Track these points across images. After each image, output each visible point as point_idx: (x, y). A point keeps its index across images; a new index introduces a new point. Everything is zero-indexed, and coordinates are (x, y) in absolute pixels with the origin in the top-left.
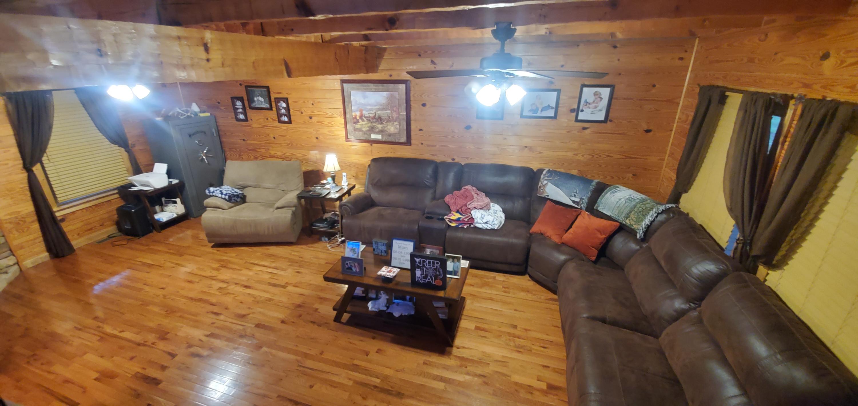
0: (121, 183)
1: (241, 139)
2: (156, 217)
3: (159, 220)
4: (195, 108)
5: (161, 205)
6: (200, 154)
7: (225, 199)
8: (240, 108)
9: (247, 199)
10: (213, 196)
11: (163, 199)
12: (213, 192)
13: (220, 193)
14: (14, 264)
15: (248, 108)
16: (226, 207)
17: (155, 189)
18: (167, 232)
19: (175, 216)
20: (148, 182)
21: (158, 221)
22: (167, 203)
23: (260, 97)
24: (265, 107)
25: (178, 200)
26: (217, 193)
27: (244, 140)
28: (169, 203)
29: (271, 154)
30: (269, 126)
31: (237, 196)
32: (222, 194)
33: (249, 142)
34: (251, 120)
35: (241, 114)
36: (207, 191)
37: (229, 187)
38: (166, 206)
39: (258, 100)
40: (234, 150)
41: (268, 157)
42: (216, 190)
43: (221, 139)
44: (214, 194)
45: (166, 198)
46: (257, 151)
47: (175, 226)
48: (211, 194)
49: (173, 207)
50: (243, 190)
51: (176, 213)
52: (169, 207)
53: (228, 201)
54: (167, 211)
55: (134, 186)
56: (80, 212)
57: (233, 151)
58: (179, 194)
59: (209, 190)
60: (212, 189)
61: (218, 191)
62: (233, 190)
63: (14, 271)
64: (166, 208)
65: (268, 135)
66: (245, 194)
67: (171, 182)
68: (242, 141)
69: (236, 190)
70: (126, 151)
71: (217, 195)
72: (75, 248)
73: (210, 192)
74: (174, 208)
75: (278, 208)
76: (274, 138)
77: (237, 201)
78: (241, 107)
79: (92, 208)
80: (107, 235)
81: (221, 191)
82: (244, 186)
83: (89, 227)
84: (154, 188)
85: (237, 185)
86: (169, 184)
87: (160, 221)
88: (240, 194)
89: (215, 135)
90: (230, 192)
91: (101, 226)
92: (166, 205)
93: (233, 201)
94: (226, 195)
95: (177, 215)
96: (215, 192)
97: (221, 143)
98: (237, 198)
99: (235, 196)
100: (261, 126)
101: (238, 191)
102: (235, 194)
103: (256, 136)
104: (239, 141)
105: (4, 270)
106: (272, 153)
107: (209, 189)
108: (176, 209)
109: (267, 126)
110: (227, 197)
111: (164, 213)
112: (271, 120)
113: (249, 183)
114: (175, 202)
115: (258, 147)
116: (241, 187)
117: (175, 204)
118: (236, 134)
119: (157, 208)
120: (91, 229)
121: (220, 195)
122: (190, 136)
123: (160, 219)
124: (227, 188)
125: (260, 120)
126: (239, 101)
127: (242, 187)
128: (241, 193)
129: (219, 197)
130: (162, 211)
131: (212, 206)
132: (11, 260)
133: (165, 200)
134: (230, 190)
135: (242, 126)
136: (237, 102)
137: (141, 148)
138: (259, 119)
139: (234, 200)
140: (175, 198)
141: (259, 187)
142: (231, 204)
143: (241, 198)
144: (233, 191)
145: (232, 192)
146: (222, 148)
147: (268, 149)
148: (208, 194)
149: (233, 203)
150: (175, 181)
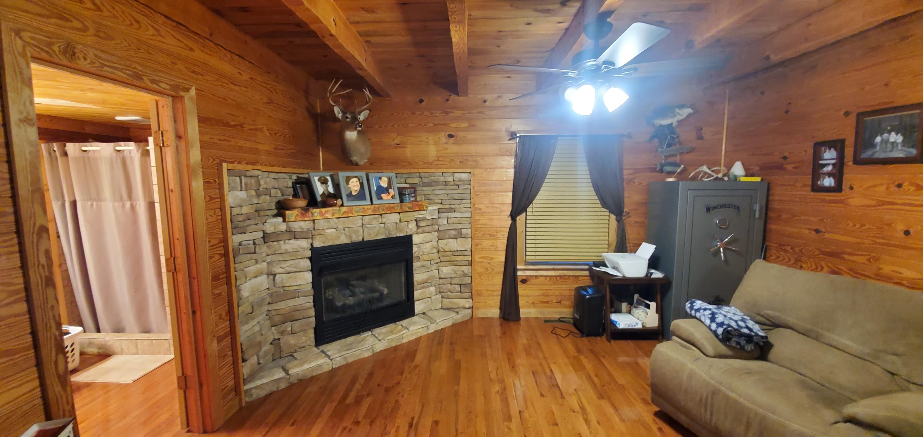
0: (596, 258)
1: (809, 229)
2: (614, 317)
3: (615, 323)
4: (738, 169)
5: (631, 303)
6: (715, 243)
7: (715, 332)
8: (829, 164)
9: (772, 354)
10: (695, 317)
11: (636, 296)
12: (698, 310)
13: (710, 316)
14: (469, 308)
15: (851, 164)
16: (710, 350)
17: (623, 276)
18: (617, 345)
19: (640, 326)
20: (618, 264)
21: (613, 323)
22: (639, 303)
23: (893, 134)
24: (901, 155)
25: (653, 305)
26: (704, 315)
27: (817, 231)
28: (641, 304)
29: (881, 271)
30: (900, 202)
31: (749, 338)
32: (713, 319)
33: (826, 235)
34: (851, 188)
35: (827, 177)
36: (688, 305)
37: (738, 312)
38: (636, 307)
39: (885, 142)
40: (788, 248)
41: (869, 277)
42: (705, 309)
43: (768, 225)
44: (698, 315)
45: (640, 296)
46: (844, 259)
47: (633, 341)
48: (693, 313)
49: (643, 312)
50: (771, 330)
51: (642, 323)
52: (638, 311)
53: (721, 340)
54: (635, 315)
55: (606, 266)
56: (543, 278)
57: (785, 251)
58: (659, 297)
59: (692, 303)
60: (698, 304)
61: (708, 312)
62: (743, 320)
63: (464, 315)
64: (634, 311)
65: (889, 225)
66: (771, 340)
67: (652, 274)
68: (814, 232)
69: (751, 324)
70: (616, 220)
71: (703, 319)
72: (521, 316)
73: (692, 308)
74: (643, 314)
75: (851, 420)
76: (907, 233)
77: (742, 348)
78: (833, 161)
79: (557, 278)
80: (559, 317)
81: (713, 314)
82: (777, 322)
83: (546, 299)
84: (623, 274)
85: (759, 314)
86: (647, 275)
87: (615, 325)
88: (757, 335)
89: (757, 215)
90: (733, 324)
91: (557, 302)
92: (637, 305)
93: (734, 345)
94: (721, 325)
95: (643, 326)
96: (702, 311)
97: (765, 230)
98: (746, 341)
99: (742, 335)
100: (873, 203)
101: (756, 328)
102: (746, 331)
103: (851, 224)
104: (807, 231)
105: (457, 310)
106: (887, 269)
107: (694, 302)
108: (645, 317)
109: (894, 204)
110: (720, 331)
111: (630, 316)
112: (912, 188)
113: (790, 320)
114: (648, 306)
115: (848, 250)
116: (768, 323)
117: (647, 310)
118: (802, 218)
119: (624, 306)
120: (546, 302)
121: (708, 322)
122: (708, 209)
123: (617, 322)
124: (734, 311)
125: (876, 189)
126: (832, 149)
127: (771, 322)
128: (761, 333)
129: (706, 325)
130: (629, 312)
131: (683, 337)
132: (468, 303)
133: (638, 299)
134: (736, 318)
135: (824, 201)
136: (825, 152)
137: (638, 220)
138: (875, 186)
139: (738, 343)
140: (651, 301)
141: (817, 338)
142: (723, 349)
143: (757, 344)
144: (742, 324)
145: (738, 325)
146: (764, 240)
147: (877, 259)
148: (688, 310)
149: (730, 347)
150: (657, 275)
